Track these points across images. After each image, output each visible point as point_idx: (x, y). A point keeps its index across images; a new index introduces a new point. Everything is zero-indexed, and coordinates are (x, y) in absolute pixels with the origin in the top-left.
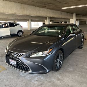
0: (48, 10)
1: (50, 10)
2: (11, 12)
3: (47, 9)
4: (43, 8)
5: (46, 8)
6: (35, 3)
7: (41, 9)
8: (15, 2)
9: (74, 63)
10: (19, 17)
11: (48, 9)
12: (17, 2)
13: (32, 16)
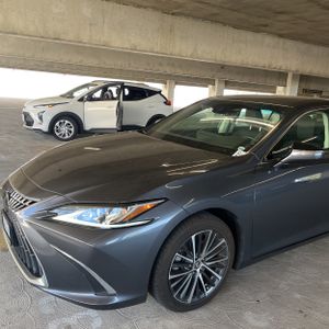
0: (282, 40)
1: (289, 43)
2: (118, 42)
3: (276, 39)
4: (258, 31)
5: (270, 33)
6: (215, 11)
7: (249, 36)
8: (139, 6)
9: (298, 296)
10: (173, 65)
11: (281, 36)
12: (145, 7)
13: (223, 67)
